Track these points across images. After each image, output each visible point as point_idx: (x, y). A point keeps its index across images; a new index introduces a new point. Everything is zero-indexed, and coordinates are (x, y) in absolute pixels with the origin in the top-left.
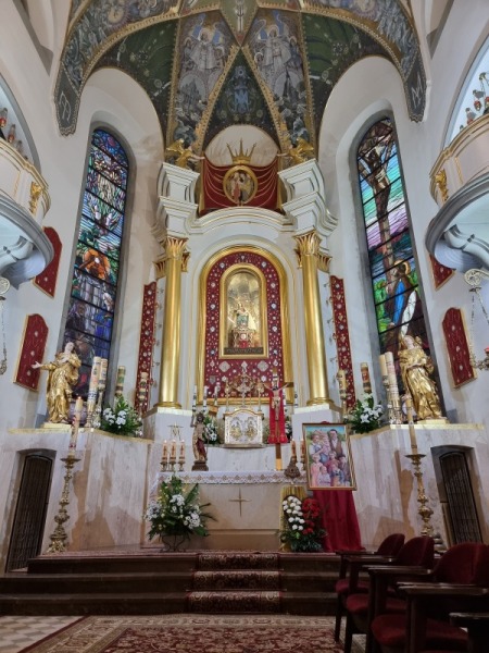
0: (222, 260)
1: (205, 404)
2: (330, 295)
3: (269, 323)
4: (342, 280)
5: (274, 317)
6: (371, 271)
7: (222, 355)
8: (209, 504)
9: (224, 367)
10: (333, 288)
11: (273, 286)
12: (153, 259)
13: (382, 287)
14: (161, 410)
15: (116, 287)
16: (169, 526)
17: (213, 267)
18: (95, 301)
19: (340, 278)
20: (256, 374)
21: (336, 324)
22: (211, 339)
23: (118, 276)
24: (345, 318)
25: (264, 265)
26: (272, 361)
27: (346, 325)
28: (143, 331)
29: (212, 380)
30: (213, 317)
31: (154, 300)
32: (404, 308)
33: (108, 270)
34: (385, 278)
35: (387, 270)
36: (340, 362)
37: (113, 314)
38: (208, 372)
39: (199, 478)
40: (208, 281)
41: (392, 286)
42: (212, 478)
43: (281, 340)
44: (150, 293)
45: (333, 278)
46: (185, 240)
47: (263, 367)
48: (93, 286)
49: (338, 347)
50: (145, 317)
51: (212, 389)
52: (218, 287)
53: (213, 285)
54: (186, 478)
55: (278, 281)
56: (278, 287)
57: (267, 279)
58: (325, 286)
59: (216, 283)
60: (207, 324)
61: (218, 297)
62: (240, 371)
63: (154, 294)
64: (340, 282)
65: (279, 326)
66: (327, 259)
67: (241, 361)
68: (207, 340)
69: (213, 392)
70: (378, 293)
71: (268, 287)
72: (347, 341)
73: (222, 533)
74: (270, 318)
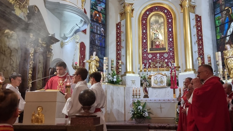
0: (147, 10)
1: (143, 71)
2: (195, 24)
3: (168, 37)
4: (201, 17)
5: (170, 34)
6: (214, 12)
7: (149, 51)
8: (150, 109)
9: (150, 56)
10: (197, 20)
11: (170, 21)
12: (119, 12)
13: (219, 19)
14: (127, 75)
15: (105, 25)
16: (138, 116)
17: (144, 14)
18: (98, 32)
19: (200, 16)
20: (163, 59)
21: (198, 36)
22: (144, 45)
23: (105, 21)
24: (202, 34)
25: (166, 11)
26: (170, 53)
27: (202, 36)
28: (117, 43)
29: (145, 61)
30: (144, 35)
31: (120, 30)
32: (228, 29)
33: (102, 18)
34: (220, 15)
35: (221, 12)
36: (199, 53)
37: (105, 36)
38: (144, 58)
39: (146, 100)
40: (142, 20)
41: (223, 19)
42: (151, 100)
43: (173, 44)
44: (118, 27)
45: (196, 16)
46: (132, 4)
47: (166, 56)
48: (97, 26)
49: (198, 46)
50: (117, 37)
51: (145, 65)
52: (146, 22)
53: (144, 22)
54: (142, 100)
55: (172, 18)
56: (172, 21)
57: (167, 17)
58: (193, 19)
59: (145, 21)
60: (142, 39)
61: (146, 27)
62: (156, 57)
63: (120, 27)
64: (200, 17)
65: (173, 38)
66: (194, 7)
67: (157, 53)
68: (142, 46)
69: (146, 66)
70: (217, 22)
71: (168, 21)
72: (202, 43)
73: (155, 118)
74: (169, 35)
